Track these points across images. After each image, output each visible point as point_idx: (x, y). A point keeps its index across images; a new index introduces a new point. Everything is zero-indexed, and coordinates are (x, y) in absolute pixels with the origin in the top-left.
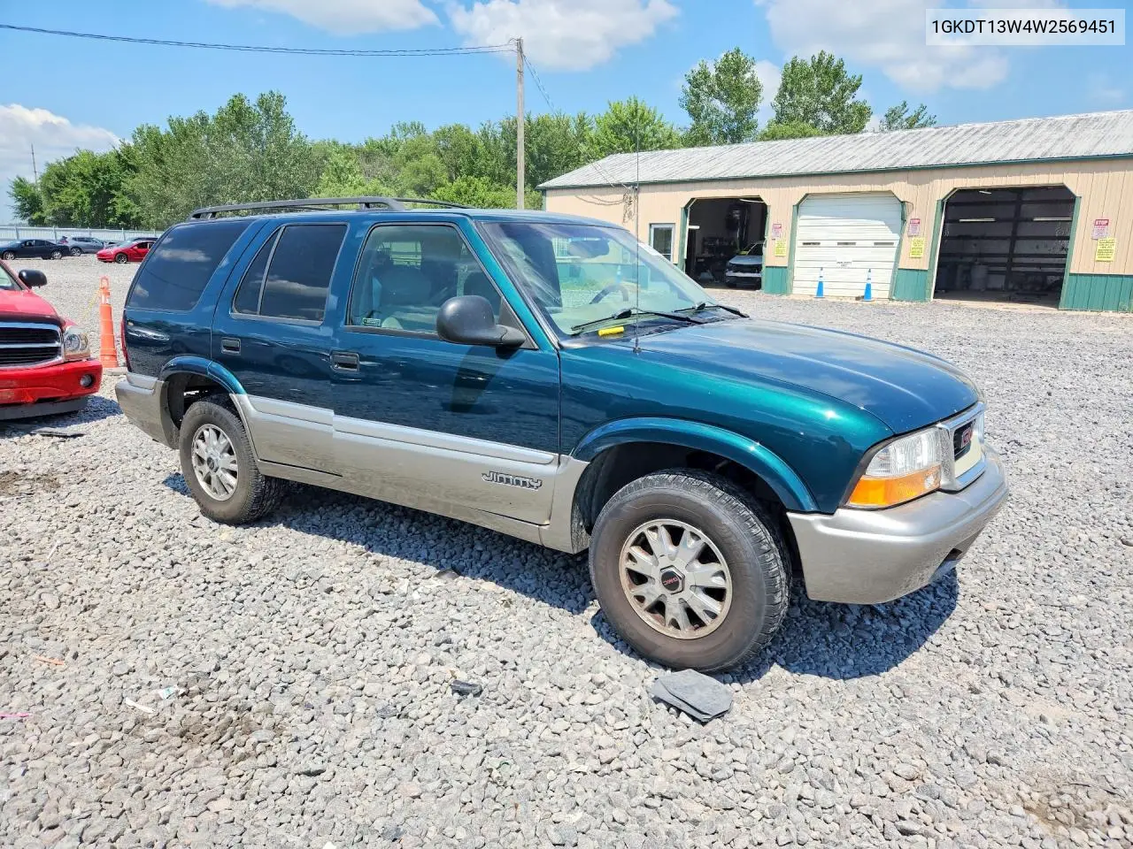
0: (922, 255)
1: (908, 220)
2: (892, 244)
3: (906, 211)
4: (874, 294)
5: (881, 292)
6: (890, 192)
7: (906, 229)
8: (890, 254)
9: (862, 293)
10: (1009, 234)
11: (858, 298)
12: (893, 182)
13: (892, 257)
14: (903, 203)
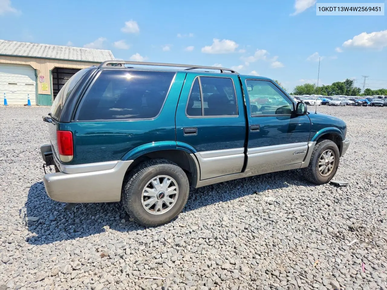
0: (47, 89)
1: (39, 76)
2: (33, 85)
3: (37, 73)
4: (32, 103)
5: (33, 103)
6: (29, 65)
7: (39, 80)
8: (33, 88)
9: (27, 103)
10: (57, 83)
11: (25, 105)
12: (30, 61)
13: (34, 90)
14: (36, 69)
